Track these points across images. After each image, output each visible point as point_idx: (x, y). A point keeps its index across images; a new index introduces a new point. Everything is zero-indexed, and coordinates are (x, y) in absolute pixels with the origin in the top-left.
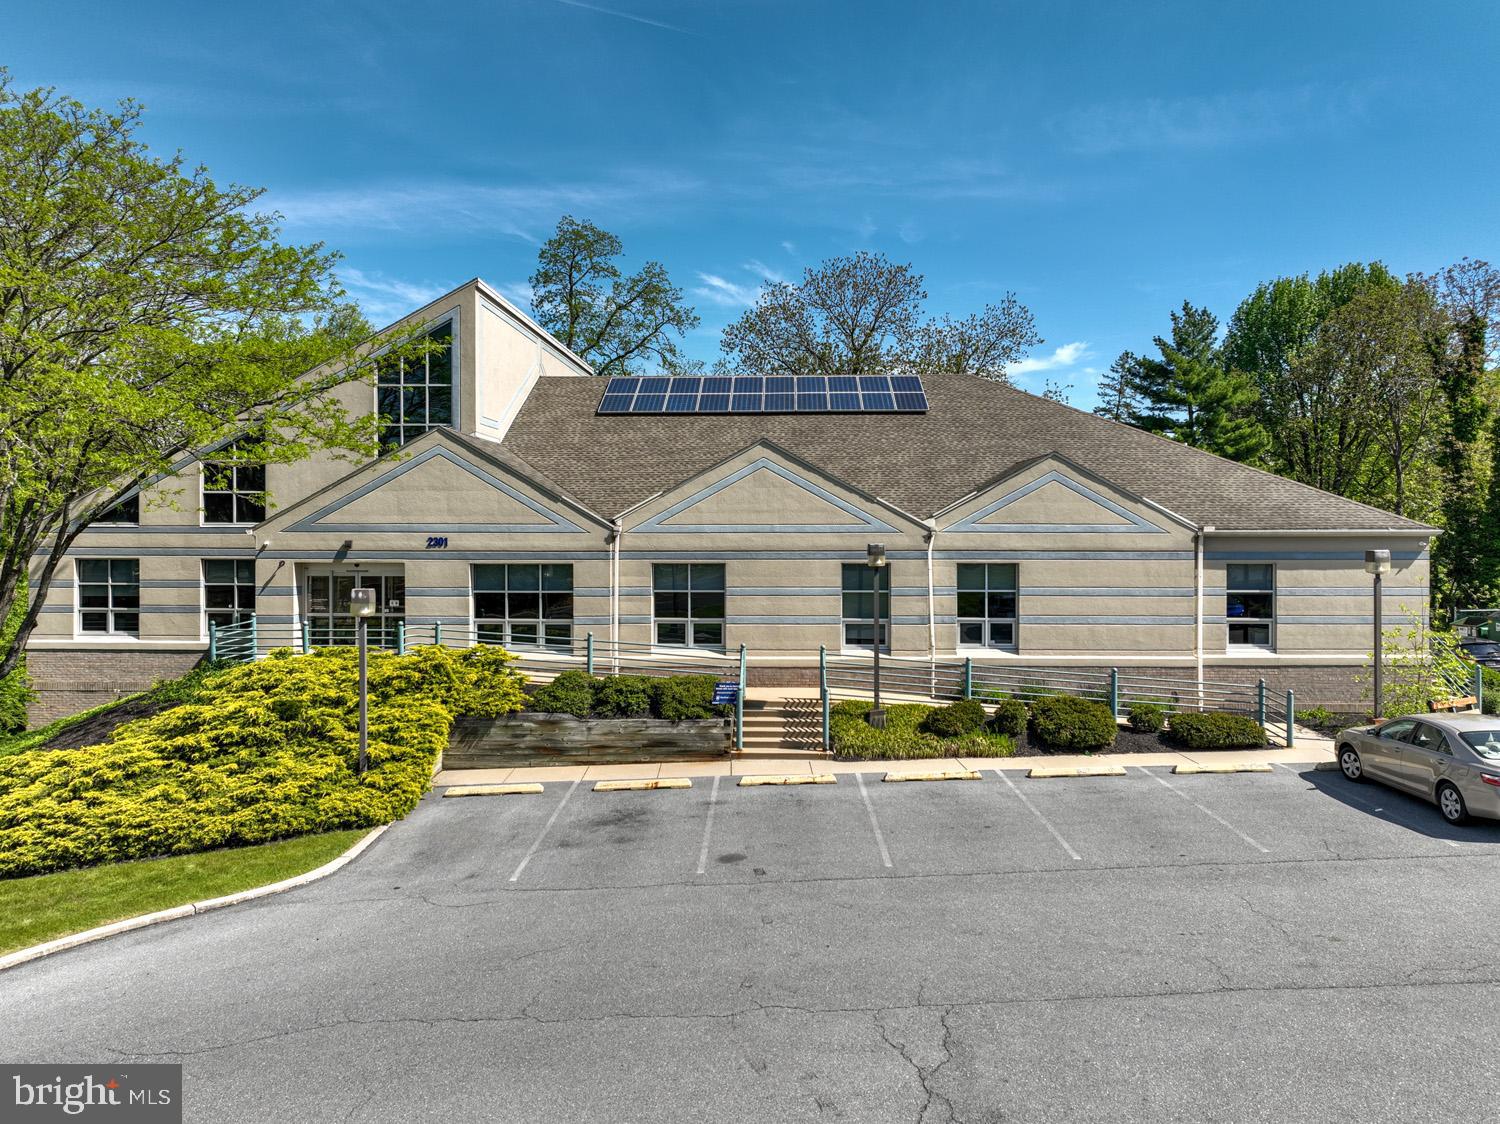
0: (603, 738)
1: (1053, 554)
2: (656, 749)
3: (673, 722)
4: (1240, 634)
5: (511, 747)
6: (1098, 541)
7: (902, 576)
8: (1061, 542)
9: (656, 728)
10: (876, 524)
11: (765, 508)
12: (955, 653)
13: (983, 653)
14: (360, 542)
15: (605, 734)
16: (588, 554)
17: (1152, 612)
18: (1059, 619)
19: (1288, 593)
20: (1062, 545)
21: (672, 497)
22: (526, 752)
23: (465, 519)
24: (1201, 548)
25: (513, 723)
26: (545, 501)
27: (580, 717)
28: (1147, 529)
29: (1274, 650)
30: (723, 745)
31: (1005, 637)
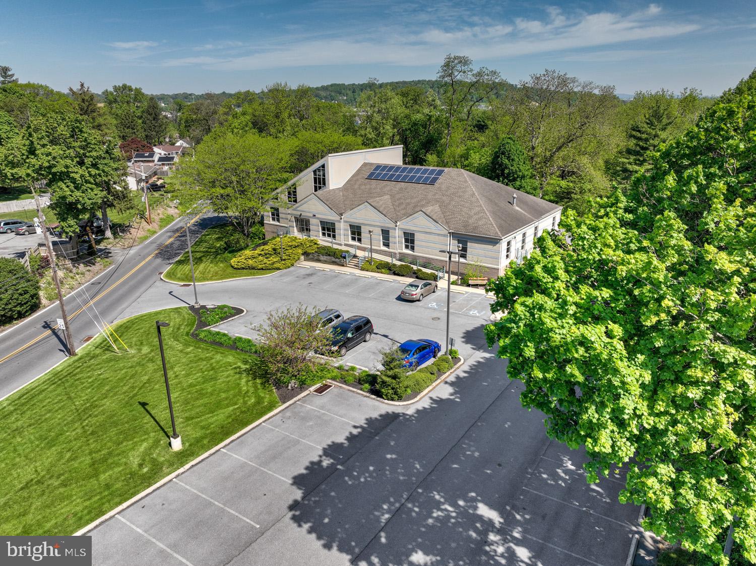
0: (326, 259)
1: (420, 232)
2: (334, 263)
3: (336, 258)
4: (460, 255)
5: (313, 258)
7: (391, 233)
10: (387, 222)
11: (367, 215)
12: (403, 251)
13: (409, 252)
14: (303, 214)
16: (337, 221)
18: (422, 246)
19: (470, 248)
20: (423, 231)
21: (352, 211)
22: (316, 260)
23: (318, 212)
24: (451, 235)
25: (313, 254)
26: (330, 209)
27: (323, 255)
28: (438, 229)
29: (467, 260)
30: (343, 264)
31: (413, 248)
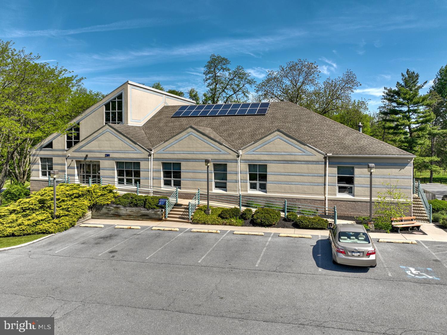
0: (130, 213)
1: (278, 162)
2: (143, 217)
3: (148, 209)
4: (342, 189)
5: (107, 213)
6: (292, 158)
7: (230, 167)
8: (280, 158)
9: (143, 211)
10: (223, 152)
11: (192, 146)
12: (247, 192)
13: (257, 192)
14: (90, 155)
15: (131, 212)
16: (144, 160)
17: (310, 181)
18: (280, 182)
19: (359, 177)
20: (280, 159)
21: (167, 143)
22: (111, 215)
23: (114, 149)
24: (327, 161)
25: (108, 207)
26: (133, 144)
27: (125, 206)
28: (308, 154)
29: (354, 196)
30: (161, 217)
31: (263, 187)
